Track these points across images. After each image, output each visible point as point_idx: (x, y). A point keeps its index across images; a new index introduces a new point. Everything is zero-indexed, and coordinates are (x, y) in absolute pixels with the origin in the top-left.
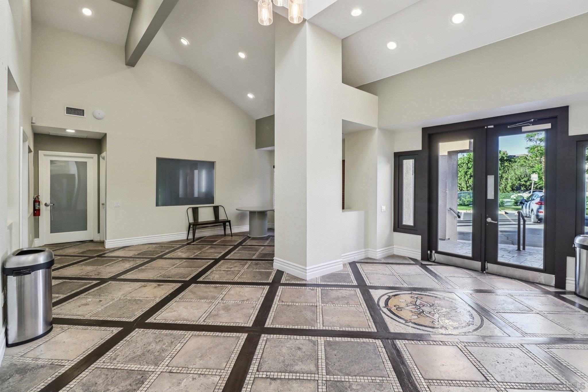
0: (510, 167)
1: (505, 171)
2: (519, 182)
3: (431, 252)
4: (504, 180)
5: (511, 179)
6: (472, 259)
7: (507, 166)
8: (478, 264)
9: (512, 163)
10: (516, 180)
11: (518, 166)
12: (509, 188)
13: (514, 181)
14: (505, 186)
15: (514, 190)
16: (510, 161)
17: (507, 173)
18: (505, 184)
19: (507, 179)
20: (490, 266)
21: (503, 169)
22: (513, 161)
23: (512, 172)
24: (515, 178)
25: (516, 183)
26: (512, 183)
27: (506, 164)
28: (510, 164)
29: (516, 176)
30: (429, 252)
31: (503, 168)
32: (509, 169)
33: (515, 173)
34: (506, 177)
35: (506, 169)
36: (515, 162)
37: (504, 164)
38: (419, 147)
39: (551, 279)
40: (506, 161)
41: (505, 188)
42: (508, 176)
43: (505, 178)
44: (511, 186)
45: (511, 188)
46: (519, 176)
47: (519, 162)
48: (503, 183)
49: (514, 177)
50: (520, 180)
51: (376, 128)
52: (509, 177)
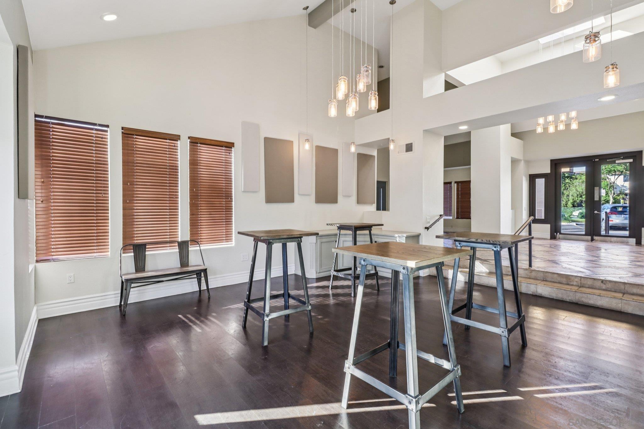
0: (571, 184)
1: (566, 188)
2: (581, 198)
3: (557, 234)
4: (565, 197)
5: (572, 196)
6: (586, 235)
7: (568, 183)
8: (589, 238)
9: (573, 180)
10: (577, 197)
11: (579, 182)
12: (570, 204)
13: (575, 198)
14: (566, 203)
15: (575, 206)
16: (571, 178)
17: (568, 190)
18: (566, 201)
19: (568, 196)
20: (595, 238)
21: (564, 186)
22: (574, 178)
23: (573, 189)
24: (576, 195)
25: (578, 199)
26: (573, 200)
27: (567, 181)
28: (571, 181)
29: (578, 193)
30: (555, 234)
31: (564, 184)
32: (570, 186)
33: (577, 190)
34: (567, 193)
35: (567, 186)
36: (576, 179)
37: (565, 181)
38: (548, 171)
39: (633, 241)
40: (568, 178)
41: (566, 205)
42: (569, 193)
43: (566, 195)
44: (572, 203)
45: (572, 204)
46: (581, 193)
47: (581, 179)
48: (564, 200)
49: (575, 193)
50: (581, 196)
51: (522, 160)
52: (571, 194)
